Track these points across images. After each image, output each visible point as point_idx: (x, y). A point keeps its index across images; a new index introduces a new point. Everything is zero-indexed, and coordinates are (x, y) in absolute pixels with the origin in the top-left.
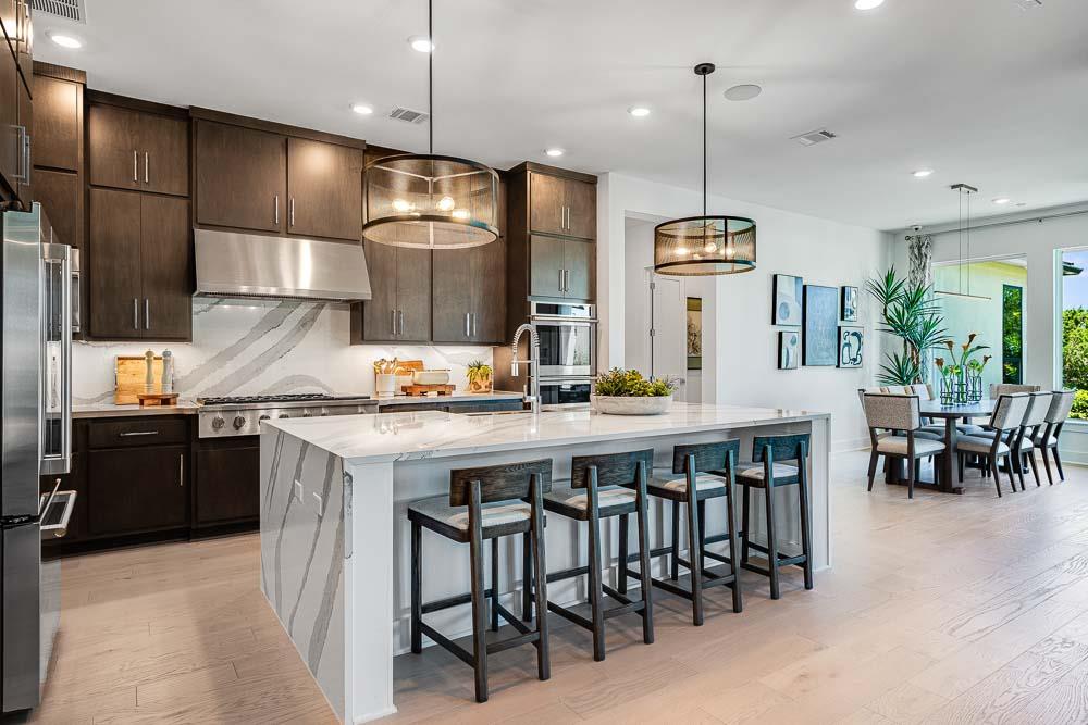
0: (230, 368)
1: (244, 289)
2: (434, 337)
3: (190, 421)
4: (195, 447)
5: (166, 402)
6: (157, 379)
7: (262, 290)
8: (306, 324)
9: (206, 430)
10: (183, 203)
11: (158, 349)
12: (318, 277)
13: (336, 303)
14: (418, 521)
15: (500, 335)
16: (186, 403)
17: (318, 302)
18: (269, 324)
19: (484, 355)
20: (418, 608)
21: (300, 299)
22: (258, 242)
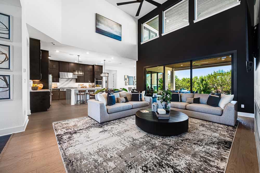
0: (63, 85)
1: (64, 78)
2: (85, 82)
3: (59, 89)
4: (60, 92)
5: (57, 88)
6: (56, 86)
7: (66, 78)
8: (71, 81)
9: (61, 90)
10: (58, 70)
11: (56, 83)
12: (72, 77)
13: (74, 79)
14: (77, 94)
15: (93, 82)
16: (59, 88)
17: (72, 79)
18: (67, 81)
19: (91, 84)
20: (77, 101)
21: (70, 78)
22: (66, 73)
